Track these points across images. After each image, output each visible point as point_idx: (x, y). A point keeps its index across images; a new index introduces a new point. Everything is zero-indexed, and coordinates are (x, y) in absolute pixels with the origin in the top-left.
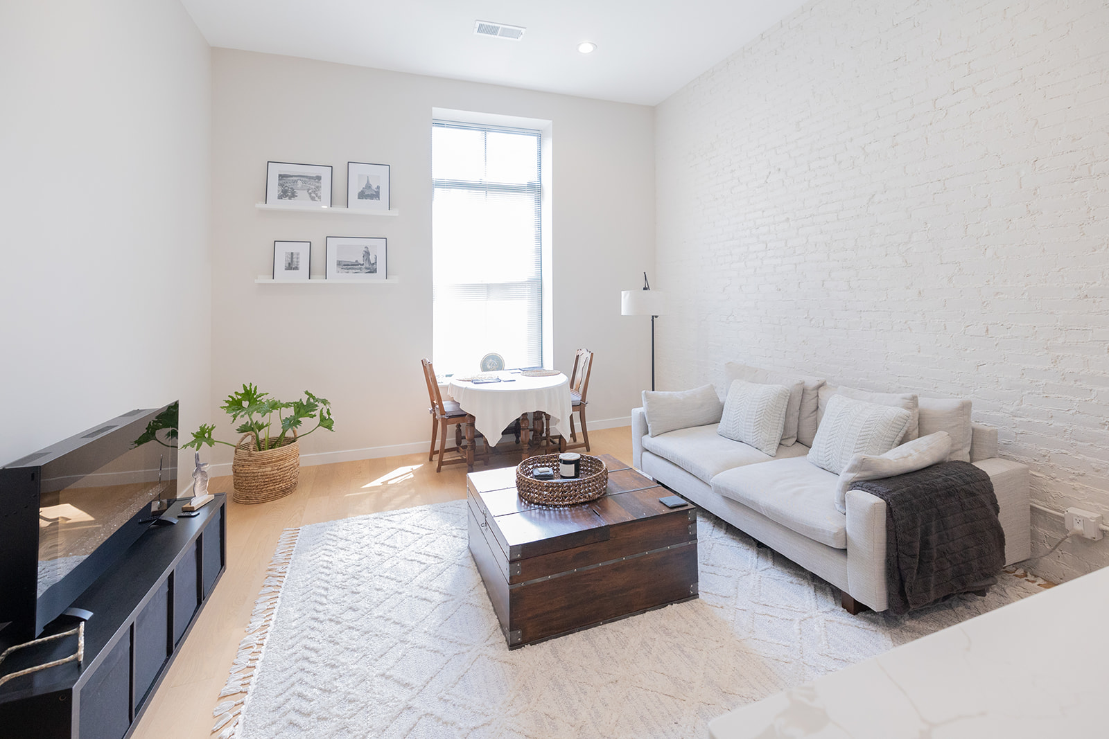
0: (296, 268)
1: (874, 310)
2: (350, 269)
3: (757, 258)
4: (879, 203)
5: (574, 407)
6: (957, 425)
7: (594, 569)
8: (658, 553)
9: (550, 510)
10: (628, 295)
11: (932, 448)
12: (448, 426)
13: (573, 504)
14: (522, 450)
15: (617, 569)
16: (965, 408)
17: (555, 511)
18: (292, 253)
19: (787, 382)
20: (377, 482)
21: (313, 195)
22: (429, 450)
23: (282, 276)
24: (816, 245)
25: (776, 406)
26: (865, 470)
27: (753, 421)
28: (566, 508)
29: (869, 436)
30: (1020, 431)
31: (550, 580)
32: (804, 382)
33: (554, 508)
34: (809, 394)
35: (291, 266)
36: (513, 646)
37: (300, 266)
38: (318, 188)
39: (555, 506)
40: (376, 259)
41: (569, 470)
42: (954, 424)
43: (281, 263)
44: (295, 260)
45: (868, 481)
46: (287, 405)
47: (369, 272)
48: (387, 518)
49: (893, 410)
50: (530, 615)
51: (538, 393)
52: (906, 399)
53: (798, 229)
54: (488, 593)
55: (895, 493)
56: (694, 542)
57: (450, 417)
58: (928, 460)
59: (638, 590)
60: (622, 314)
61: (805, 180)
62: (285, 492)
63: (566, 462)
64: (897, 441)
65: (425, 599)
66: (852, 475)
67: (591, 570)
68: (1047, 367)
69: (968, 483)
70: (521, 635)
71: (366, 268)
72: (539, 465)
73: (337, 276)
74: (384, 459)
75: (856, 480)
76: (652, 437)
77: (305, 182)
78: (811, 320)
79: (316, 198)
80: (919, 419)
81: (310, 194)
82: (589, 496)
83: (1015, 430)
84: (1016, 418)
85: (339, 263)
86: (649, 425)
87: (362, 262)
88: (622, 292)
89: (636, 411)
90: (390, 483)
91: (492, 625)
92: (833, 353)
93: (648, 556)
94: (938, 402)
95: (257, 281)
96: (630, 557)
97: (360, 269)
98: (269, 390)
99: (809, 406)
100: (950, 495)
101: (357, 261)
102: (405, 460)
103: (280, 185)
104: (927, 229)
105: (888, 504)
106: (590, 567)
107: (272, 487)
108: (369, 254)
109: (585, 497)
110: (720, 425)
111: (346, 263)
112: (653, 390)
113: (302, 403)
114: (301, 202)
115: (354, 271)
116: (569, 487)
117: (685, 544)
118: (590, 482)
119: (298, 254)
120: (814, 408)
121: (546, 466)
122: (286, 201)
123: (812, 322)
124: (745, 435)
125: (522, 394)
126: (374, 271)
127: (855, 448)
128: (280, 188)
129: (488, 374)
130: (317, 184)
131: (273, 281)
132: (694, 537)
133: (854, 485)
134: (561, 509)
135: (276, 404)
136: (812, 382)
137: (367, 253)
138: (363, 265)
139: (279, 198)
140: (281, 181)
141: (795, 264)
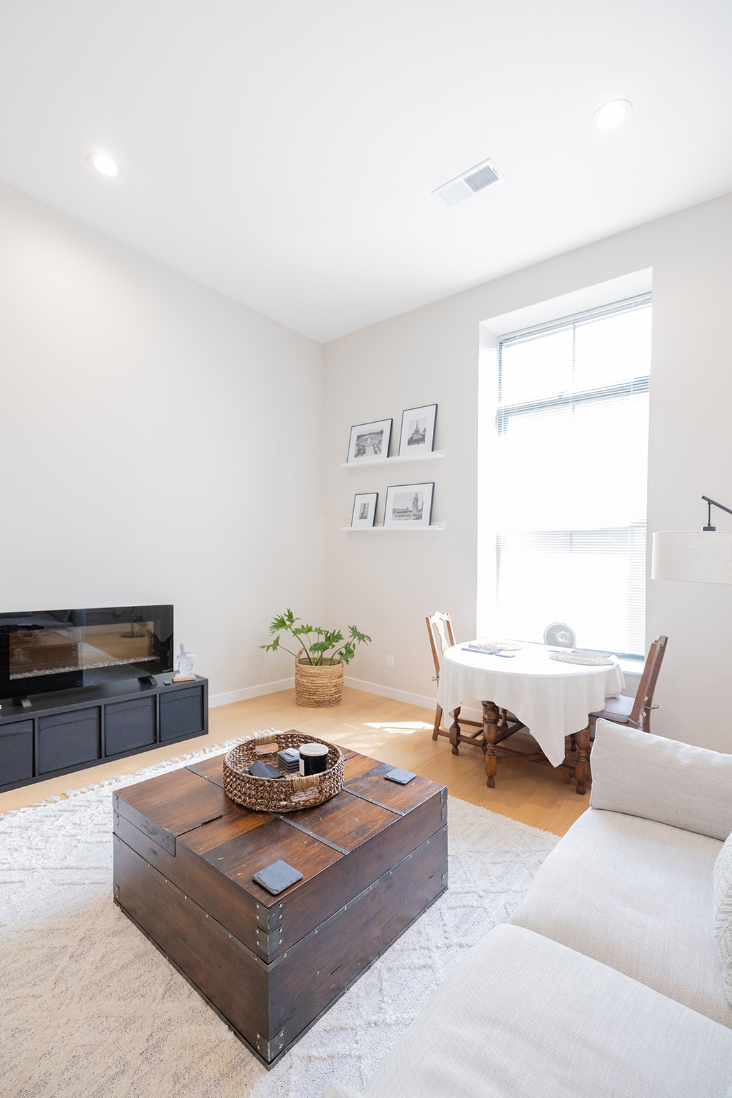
0: (366, 517)
2: (402, 516)
18: (365, 504)
21: (376, 449)
23: (358, 524)
35: (363, 516)
37: (369, 516)
38: (380, 441)
40: (423, 505)
43: (357, 513)
44: (366, 510)
47: (416, 519)
71: (414, 515)
73: (391, 523)
77: (372, 439)
79: (378, 452)
81: (375, 448)
85: (394, 511)
87: (411, 509)
95: (342, 529)
97: (409, 516)
101: (407, 508)
103: (357, 445)
108: (417, 501)
111: (399, 511)
114: (369, 459)
115: (404, 518)
119: (368, 504)
122: (360, 458)
126: (419, 517)
128: (357, 447)
130: (380, 439)
131: (352, 529)
137: (417, 499)
138: (411, 512)
139: (356, 456)
140: (358, 442)
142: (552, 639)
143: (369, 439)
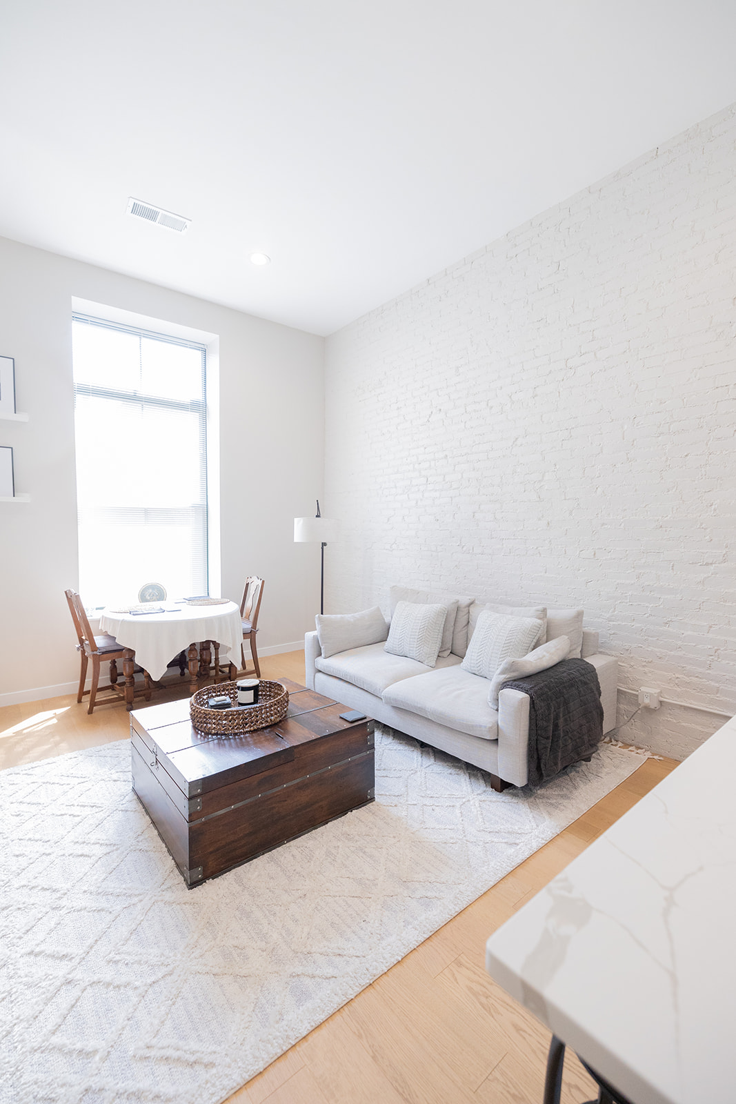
1: (513, 538)
4: (521, 446)
5: (245, 635)
6: (573, 631)
7: (278, 792)
8: (340, 766)
9: (230, 739)
10: (302, 521)
11: (558, 649)
12: (101, 663)
13: (255, 730)
14: (190, 681)
15: (301, 787)
16: (580, 615)
17: (235, 739)
19: (444, 602)
22: (77, 691)
24: (469, 481)
25: (436, 623)
26: (514, 671)
27: (416, 637)
28: (247, 735)
29: (512, 644)
30: (613, 632)
31: (233, 810)
32: (458, 601)
33: (235, 736)
34: (463, 611)
36: (192, 885)
39: (236, 734)
41: (248, 696)
42: (572, 629)
45: (515, 680)
48: (25, 772)
49: (529, 621)
50: (211, 850)
51: (208, 622)
52: (538, 611)
53: (455, 466)
54: (160, 834)
55: (536, 688)
56: (371, 751)
57: (103, 653)
58: (556, 659)
59: (320, 804)
60: (295, 541)
63: (244, 689)
64: (532, 646)
65: (81, 855)
66: (504, 676)
67: (276, 793)
68: (633, 582)
69: (583, 675)
70: (202, 871)
72: (214, 694)
74: (17, 706)
75: (506, 680)
76: (326, 658)
78: (463, 547)
80: (547, 626)
82: (271, 720)
83: (609, 631)
86: (322, 648)
88: (296, 520)
89: (310, 635)
90: (25, 731)
91: (166, 868)
92: (480, 575)
93: (331, 770)
94: (560, 613)
96: (313, 774)
99: (462, 621)
100: (572, 685)
102: (45, 705)
105: (531, 698)
106: (275, 790)
109: (267, 721)
110: (386, 643)
112: (322, 614)
116: (251, 713)
117: (364, 754)
118: (272, 706)
120: (466, 623)
121: (222, 695)
123: (465, 548)
124: (410, 650)
125: (191, 624)
127: (501, 654)
129: (147, 606)
132: (372, 747)
133: (505, 685)
134: (242, 736)
136: (464, 600)
141: (451, 497)
142: (143, 599)
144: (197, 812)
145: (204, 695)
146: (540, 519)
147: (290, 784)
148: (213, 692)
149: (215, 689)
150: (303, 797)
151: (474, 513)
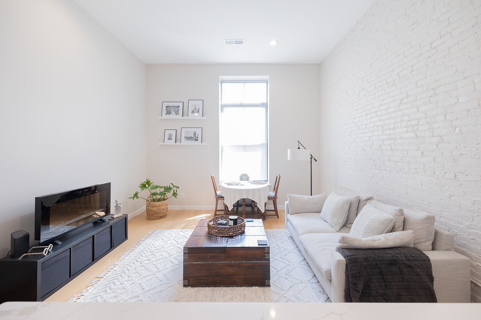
0: (171, 139)
1: (401, 161)
3: (355, 134)
4: (405, 103)
6: (423, 228)
7: (219, 264)
8: (250, 263)
10: (291, 151)
11: (397, 238)
13: (222, 236)
15: (230, 266)
16: (430, 220)
17: (215, 238)
18: (170, 134)
19: (351, 196)
20: (192, 218)
23: (167, 142)
24: (378, 127)
26: (345, 243)
27: (331, 213)
28: (219, 238)
29: (371, 227)
30: (472, 237)
34: (362, 203)
35: (170, 139)
36: (185, 286)
37: (173, 139)
39: (216, 236)
40: (198, 135)
41: (231, 223)
43: (167, 137)
44: (171, 136)
46: (162, 187)
47: (195, 141)
49: (385, 215)
50: (191, 276)
52: (396, 210)
53: (371, 119)
55: (351, 257)
56: (268, 262)
57: (219, 197)
58: (390, 244)
59: (240, 276)
60: (288, 159)
61: (374, 94)
62: (161, 217)
63: (231, 220)
66: (339, 244)
67: (217, 263)
70: (187, 282)
71: (195, 139)
73: (184, 142)
75: (340, 247)
76: (290, 215)
82: (230, 234)
83: (469, 237)
84: (470, 230)
85: (185, 137)
86: (290, 210)
87: (193, 137)
89: (286, 202)
92: (384, 183)
93: (244, 263)
95: (159, 144)
96: (236, 262)
97: (192, 139)
98: (155, 182)
104: (426, 117)
105: (346, 262)
106: (217, 262)
107: (156, 215)
108: (196, 134)
110: (321, 213)
111: (188, 137)
113: (167, 187)
115: (190, 140)
116: (221, 229)
117: (263, 262)
118: (230, 229)
119: (172, 134)
122: (168, 115)
123: (376, 166)
124: (328, 219)
125: (241, 191)
126: (197, 140)
128: (166, 111)
129: (238, 182)
131: (164, 144)
132: (269, 260)
133: (338, 249)
134: (218, 237)
135: (158, 186)
136: (364, 196)
137: (195, 134)
138: (193, 138)
139: (166, 114)
140: (167, 109)
141: (370, 137)
142: (241, 179)
143: (172, 109)
144: (186, 259)
145: (219, 219)
146: (417, 150)
147: (224, 262)
148: (224, 218)
149: (224, 217)
150: (231, 271)
151: (381, 146)
